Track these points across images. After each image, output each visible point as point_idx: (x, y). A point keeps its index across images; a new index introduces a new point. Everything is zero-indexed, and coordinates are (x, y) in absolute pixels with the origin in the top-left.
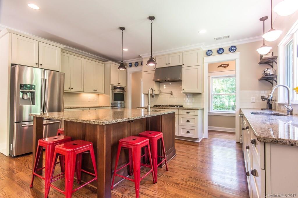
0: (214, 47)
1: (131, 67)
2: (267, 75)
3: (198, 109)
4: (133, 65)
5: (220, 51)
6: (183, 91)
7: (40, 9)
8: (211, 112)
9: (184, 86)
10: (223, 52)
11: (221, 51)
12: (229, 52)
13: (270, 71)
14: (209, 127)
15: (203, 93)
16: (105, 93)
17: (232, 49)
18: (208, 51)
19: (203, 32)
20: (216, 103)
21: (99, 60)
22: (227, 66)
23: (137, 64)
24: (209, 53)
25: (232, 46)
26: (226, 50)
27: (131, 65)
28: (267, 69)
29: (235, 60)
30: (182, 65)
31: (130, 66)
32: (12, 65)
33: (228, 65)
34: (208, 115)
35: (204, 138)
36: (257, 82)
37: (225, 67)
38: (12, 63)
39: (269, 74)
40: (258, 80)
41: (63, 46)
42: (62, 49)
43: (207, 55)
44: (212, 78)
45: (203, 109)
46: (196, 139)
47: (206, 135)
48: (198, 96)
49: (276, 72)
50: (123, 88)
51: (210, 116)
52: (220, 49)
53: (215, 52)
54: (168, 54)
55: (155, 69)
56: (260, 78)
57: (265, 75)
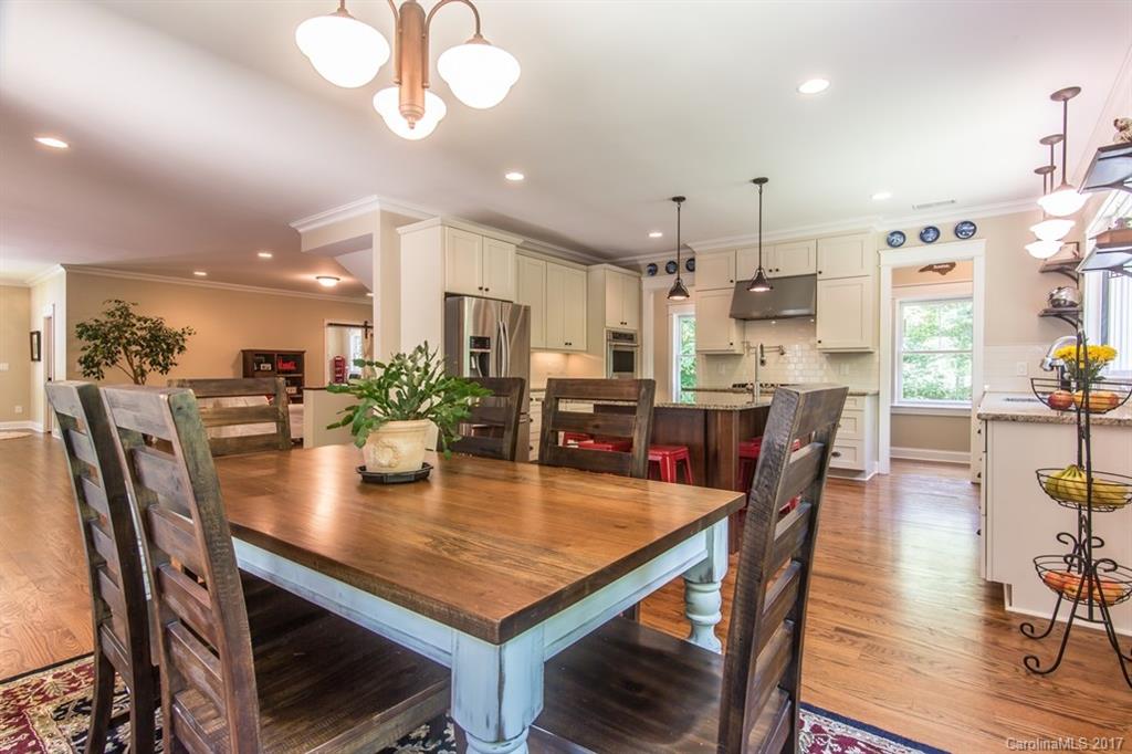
0: (912, 224)
1: (653, 275)
2: (1059, 305)
3: (864, 395)
4: (662, 269)
5: (929, 235)
6: (819, 346)
7: (525, 178)
8: (896, 404)
9: (821, 332)
10: (936, 239)
11: (932, 235)
12: (954, 237)
13: (1066, 295)
14: (893, 448)
15: (877, 352)
16: (587, 352)
17: (965, 230)
18: (893, 234)
19: (881, 196)
20: (909, 381)
21: (576, 262)
22: (950, 269)
23: (672, 266)
24: (895, 239)
25: (965, 223)
26: (946, 233)
27: (653, 269)
28: (1059, 289)
29: (972, 259)
30: (815, 275)
31: (650, 271)
32: (447, 295)
33: (952, 265)
34: (892, 415)
35: (879, 474)
36: (1033, 319)
37: (943, 271)
38: (447, 290)
39: (1065, 301)
40: (1036, 315)
41: (519, 240)
42: (518, 246)
43: (890, 244)
44: (901, 303)
45: (878, 394)
46: (859, 472)
47: (883, 466)
48: (863, 360)
49: (1081, 298)
50: (632, 335)
51: (897, 416)
52: (927, 229)
53: (912, 238)
54: (775, 244)
55: (733, 285)
56: (1040, 310)
57: (1054, 306)
